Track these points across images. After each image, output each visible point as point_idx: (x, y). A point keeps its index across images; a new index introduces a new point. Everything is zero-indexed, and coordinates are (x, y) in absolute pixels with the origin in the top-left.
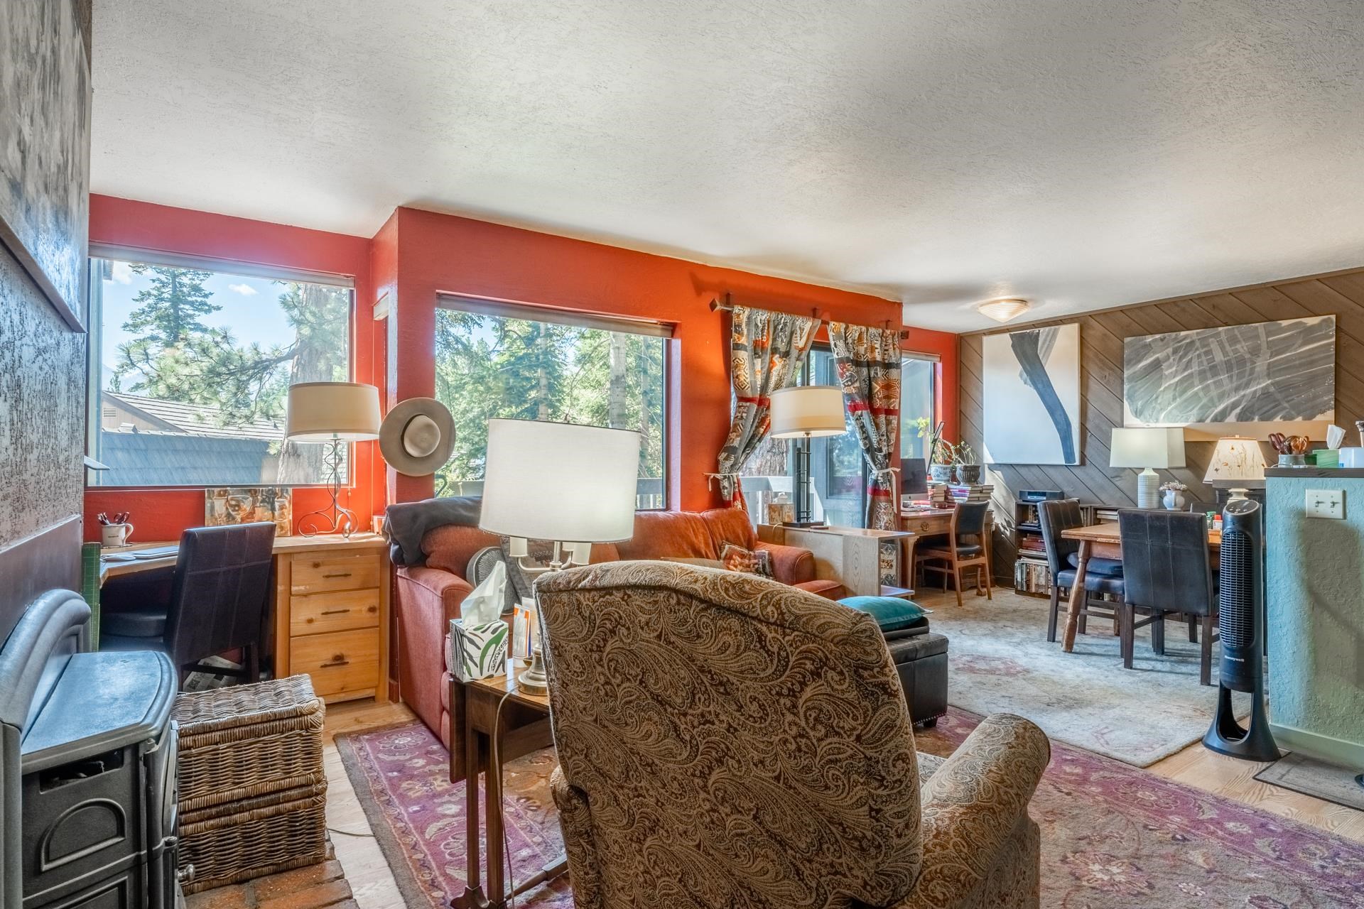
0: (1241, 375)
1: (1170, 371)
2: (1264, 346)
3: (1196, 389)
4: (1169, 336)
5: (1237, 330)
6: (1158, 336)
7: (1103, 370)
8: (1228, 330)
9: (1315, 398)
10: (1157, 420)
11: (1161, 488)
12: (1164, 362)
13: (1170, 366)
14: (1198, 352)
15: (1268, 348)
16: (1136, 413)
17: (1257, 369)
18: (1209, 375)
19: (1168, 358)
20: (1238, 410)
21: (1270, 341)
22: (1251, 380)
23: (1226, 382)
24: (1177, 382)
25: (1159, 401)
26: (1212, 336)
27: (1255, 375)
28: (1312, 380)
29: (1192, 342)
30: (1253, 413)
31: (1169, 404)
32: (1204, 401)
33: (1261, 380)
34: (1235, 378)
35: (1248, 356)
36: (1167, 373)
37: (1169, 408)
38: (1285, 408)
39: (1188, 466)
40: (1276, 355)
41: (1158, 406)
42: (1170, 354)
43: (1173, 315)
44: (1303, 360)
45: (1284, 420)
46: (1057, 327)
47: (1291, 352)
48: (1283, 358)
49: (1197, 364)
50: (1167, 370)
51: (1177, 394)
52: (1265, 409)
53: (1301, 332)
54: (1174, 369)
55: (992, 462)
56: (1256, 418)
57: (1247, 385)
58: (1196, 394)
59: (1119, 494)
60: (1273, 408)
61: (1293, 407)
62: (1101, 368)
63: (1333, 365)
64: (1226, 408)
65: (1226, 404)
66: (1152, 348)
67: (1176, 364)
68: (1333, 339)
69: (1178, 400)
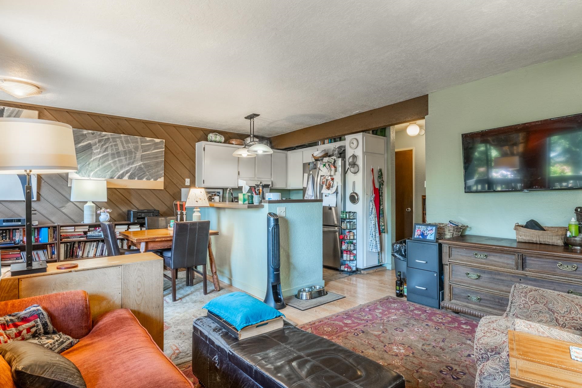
0: (130, 158)
1: (97, 151)
2: (140, 147)
3: (110, 162)
4: (96, 133)
5: (130, 138)
6: (90, 131)
8: (125, 136)
9: (158, 171)
10: (89, 176)
11: (98, 212)
12: (93, 146)
13: (97, 149)
14: (111, 144)
15: (142, 148)
17: (137, 157)
18: (116, 156)
19: (96, 144)
20: (129, 174)
21: (142, 145)
22: (134, 161)
23: (124, 160)
24: (100, 157)
25: (90, 165)
26: (118, 138)
27: (136, 159)
28: (157, 164)
29: (108, 139)
30: (135, 176)
31: (96, 168)
32: (114, 168)
33: (138, 162)
34: (128, 159)
35: (133, 150)
36: (95, 152)
37: (96, 170)
38: (147, 175)
40: (144, 152)
41: (90, 169)
42: (97, 142)
43: (98, 122)
44: (154, 156)
45: (147, 180)
46: (21, 109)
47: (150, 152)
48: (147, 154)
49: (110, 149)
50: (95, 150)
51: (100, 163)
52: (140, 175)
53: (153, 144)
54: (99, 150)
56: (136, 178)
57: (133, 163)
58: (110, 164)
59: (65, 217)
60: (143, 175)
61: (150, 175)
63: (164, 159)
64: (124, 173)
65: (123, 171)
66: (87, 137)
67: (100, 147)
68: (164, 149)
69: (101, 166)
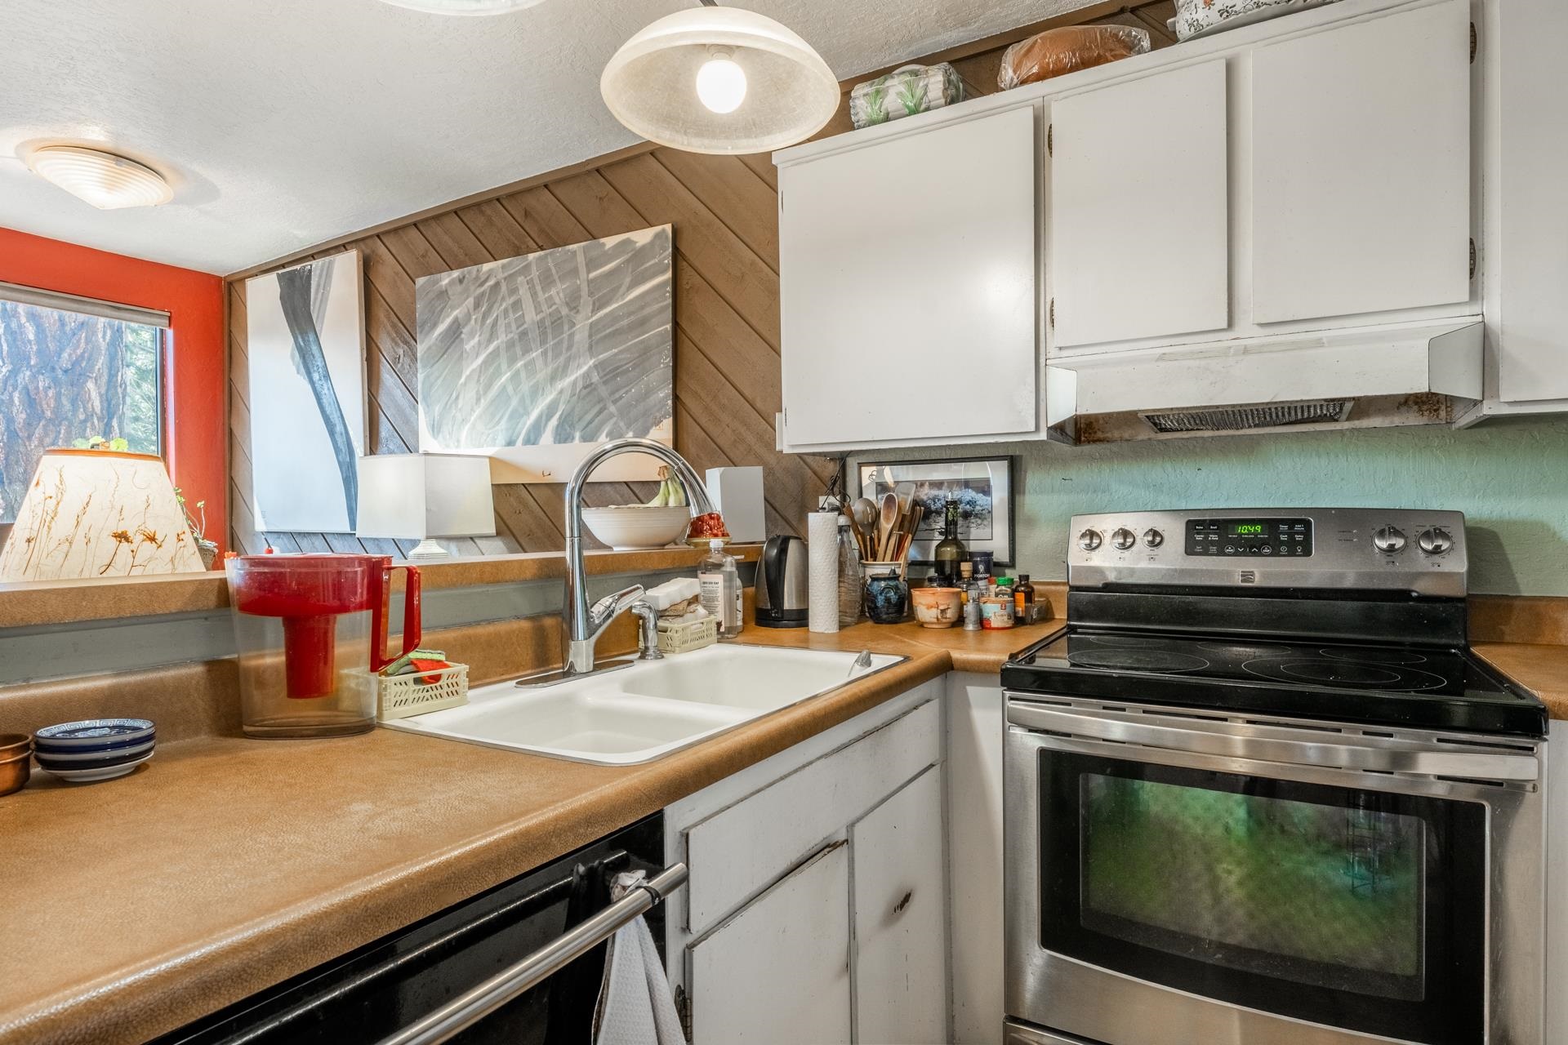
0: (557, 350)
1: (472, 343)
2: (585, 290)
3: (504, 379)
4: (470, 272)
5: (551, 258)
6: (456, 274)
7: (396, 343)
8: (541, 257)
9: (648, 393)
10: (461, 438)
12: (464, 327)
13: (472, 335)
14: (504, 306)
15: (590, 293)
16: (433, 431)
17: (577, 338)
18: (518, 350)
19: (468, 317)
20: (554, 422)
21: (596, 278)
22: (569, 359)
23: (539, 363)
24: (481, 366)
25: (461, 401)
26: (520, 272)
27: (574, 350)
28: (643, 356)
29: (498, 285)
30: (572, 426)
31: (472, 410)
32: (514, 402)
33: (582, 360)
34: (550, 356)
35: (565, 311)
36: (468, 347)
37: (473, 418)
39: (499, 533)
40: (600, 308)
41: (459, 416)
42: (471, 310)
43: (476, 232)
44: (632, 318)
46: (329, 259)
47: (617, 301)
48: (606, 315)
49: (503, 329)
50: (468, 341)
51: (482, 389)
52: (588, 417)
53: (628, 261)
54: (476, 339)
55: (264, 529)
56: (577, 435)
57: (565, 370)
58: (504, 388)
60: (596, 415)
61: (621, 414)
62: (393, 340)
63: (669, 326)
64: (540, 417)
65: (540, 408)
66: (449, 298)
67: (478, 328)
68: (669, 275)
69: (482, 401)
